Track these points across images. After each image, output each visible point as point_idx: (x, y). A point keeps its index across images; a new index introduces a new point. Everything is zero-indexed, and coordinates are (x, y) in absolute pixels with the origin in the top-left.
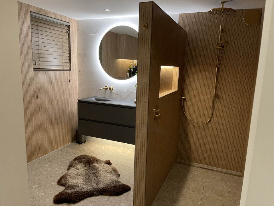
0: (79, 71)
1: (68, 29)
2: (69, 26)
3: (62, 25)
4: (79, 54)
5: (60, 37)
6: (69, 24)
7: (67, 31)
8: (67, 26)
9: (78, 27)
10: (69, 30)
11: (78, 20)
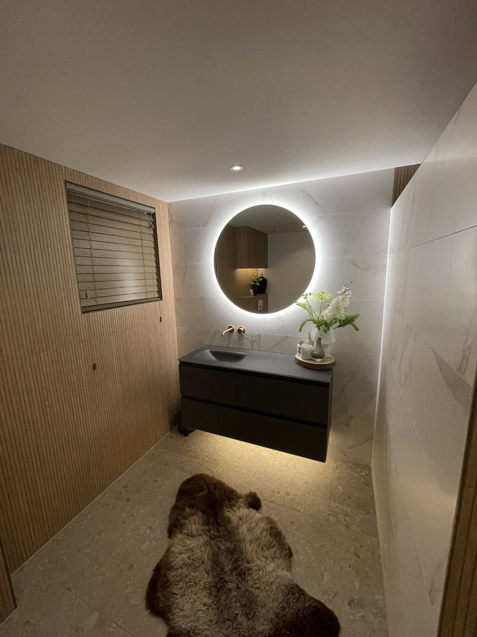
0: (177, 299)
1: (152, 220)
2: (154, 215)
3: (139, 212)
4: (175, 267)
5: (138, 236)
6: (153, 211)
7: (151, 224)
8: (149, 214)
9: (171, 216)
10: (154, 223)
11: (170, 203)
